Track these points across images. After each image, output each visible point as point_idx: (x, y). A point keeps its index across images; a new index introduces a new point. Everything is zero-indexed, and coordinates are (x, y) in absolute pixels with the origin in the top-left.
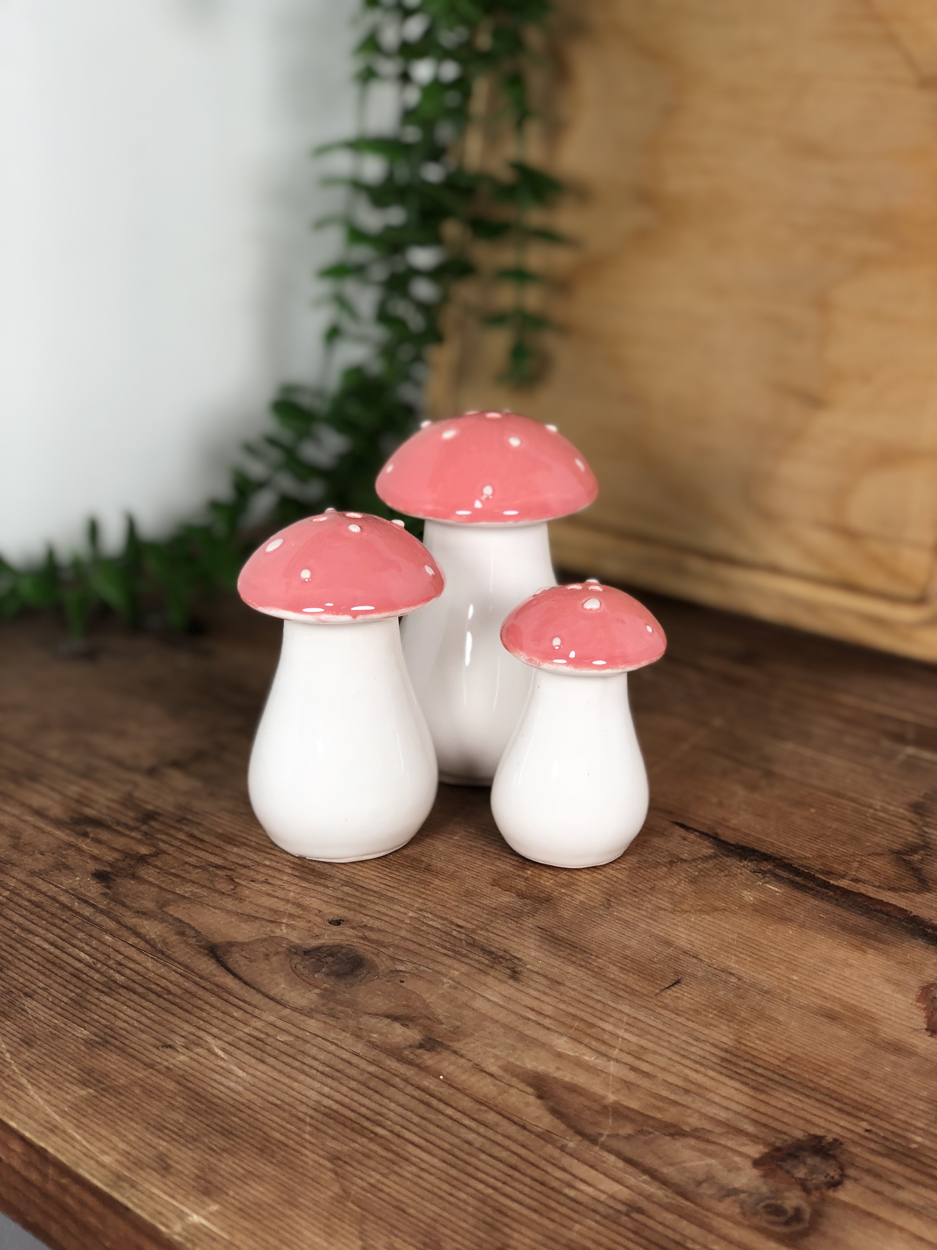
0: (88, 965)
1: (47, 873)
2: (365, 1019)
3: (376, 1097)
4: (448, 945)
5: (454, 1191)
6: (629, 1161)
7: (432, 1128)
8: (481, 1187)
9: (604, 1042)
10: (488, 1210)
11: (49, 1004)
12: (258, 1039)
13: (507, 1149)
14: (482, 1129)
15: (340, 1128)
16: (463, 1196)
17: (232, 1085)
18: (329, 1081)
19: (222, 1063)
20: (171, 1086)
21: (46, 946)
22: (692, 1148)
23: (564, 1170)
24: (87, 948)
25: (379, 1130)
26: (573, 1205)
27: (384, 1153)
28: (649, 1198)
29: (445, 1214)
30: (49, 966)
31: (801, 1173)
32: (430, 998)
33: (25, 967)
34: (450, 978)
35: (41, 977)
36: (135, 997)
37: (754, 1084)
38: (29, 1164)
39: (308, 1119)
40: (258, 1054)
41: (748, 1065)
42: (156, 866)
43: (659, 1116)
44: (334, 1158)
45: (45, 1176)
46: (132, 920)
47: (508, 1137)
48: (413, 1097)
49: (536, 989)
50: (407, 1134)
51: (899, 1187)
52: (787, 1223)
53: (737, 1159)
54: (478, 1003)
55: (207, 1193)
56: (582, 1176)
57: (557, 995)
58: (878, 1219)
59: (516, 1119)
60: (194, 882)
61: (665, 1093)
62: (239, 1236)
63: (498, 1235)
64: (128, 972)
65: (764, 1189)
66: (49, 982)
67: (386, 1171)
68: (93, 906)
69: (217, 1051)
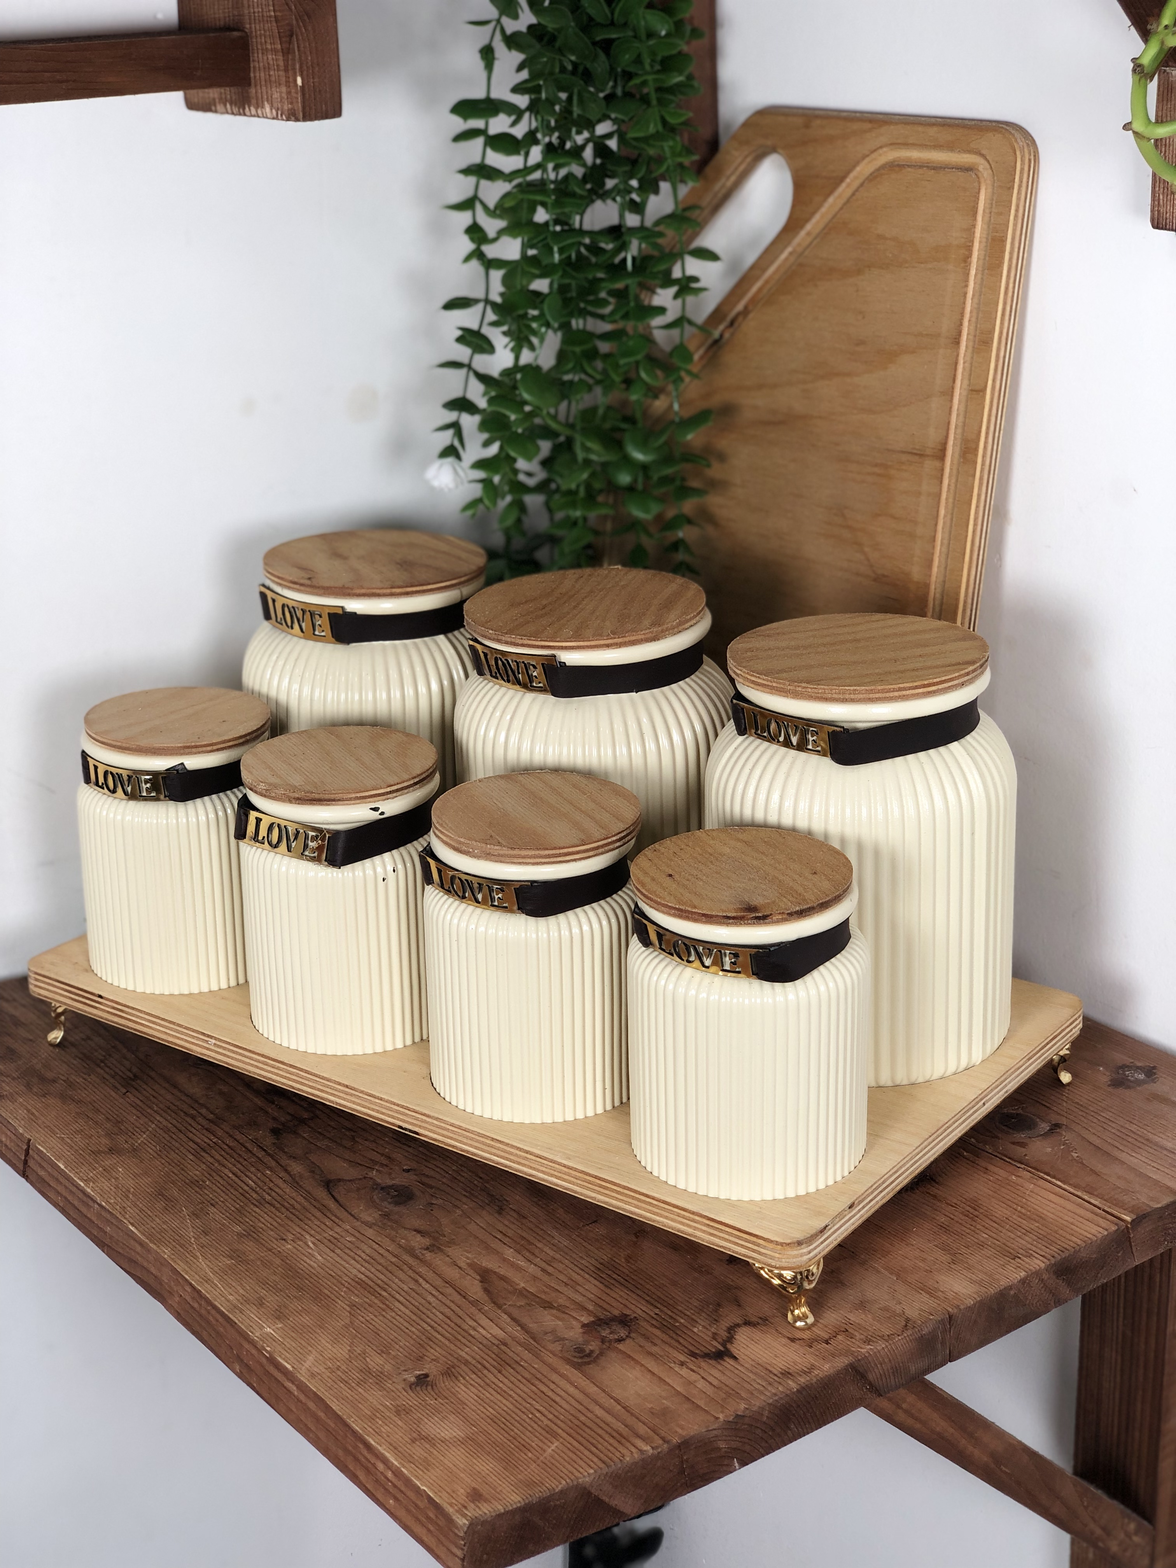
0: (251, 1188)
1: (243, 1128)
2: (402, 1232)
3: (390, 1275)
4: (468, 1189)
5: (410, 1328)
6: (514, 1319)
7: (413, 1294)
8: (425, 1326)
9: (534, 1254)
10: (423, 1338)
11: (223, 1211)
12: (336, 1239)
13: (449, 1308)
14: (440, 1297)
15: (362, 1290)
16: (414, 1329)
17: (312, 1263)
18: (366, 1265)
19: (310, 1251)
20: (278, 1261)
21: (231, 1175)
22: (553, 1315)
23: (475, 1321)
24: (254, 1178)
25: (384, 1294)
26: (470, 1338)
27: (381, 1305)
28: (514, 1339)
29: (400, 1338)
30: (229, 1187)
31: (605, 1333)
32: (444, 1221)
33: (215, 1188)
34: (462, 1211)
35: (223, 1194)
36: (273, 1210)
37: (607, 1283)
38: (193, 1298)
39: (346, 1284)
40: (332, 1247)
41: (610, 1272)
42: (309, 1127)
43: (543, 1297)
44: (352, 1305)
45: (200, 1305)
46: (285, 1161)
47: (453, 1302)
48: (410, 1277)
49: (508, 1220)
50: (397, 1296)
51: (655, 1345)
52: (581, 1358)
53: (574, 1322)
54: (472, 1227)
55: (278, 1318)
56: (483, 1325)
57: (519, 1224)
58: (633, 1359)
59: (462, 1293)
60: (330, 1139)
61: (552, 1285)
62: (288, 1340)
63: (423, 1350)
64: (273, 1194)
65: (581, 1340)
66: (227, 1197)
67: (377, 1314)
68: (265, 1150)
69: (310, 1243)
